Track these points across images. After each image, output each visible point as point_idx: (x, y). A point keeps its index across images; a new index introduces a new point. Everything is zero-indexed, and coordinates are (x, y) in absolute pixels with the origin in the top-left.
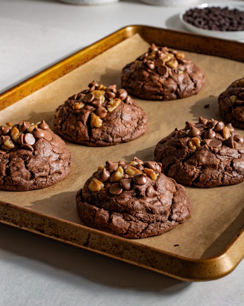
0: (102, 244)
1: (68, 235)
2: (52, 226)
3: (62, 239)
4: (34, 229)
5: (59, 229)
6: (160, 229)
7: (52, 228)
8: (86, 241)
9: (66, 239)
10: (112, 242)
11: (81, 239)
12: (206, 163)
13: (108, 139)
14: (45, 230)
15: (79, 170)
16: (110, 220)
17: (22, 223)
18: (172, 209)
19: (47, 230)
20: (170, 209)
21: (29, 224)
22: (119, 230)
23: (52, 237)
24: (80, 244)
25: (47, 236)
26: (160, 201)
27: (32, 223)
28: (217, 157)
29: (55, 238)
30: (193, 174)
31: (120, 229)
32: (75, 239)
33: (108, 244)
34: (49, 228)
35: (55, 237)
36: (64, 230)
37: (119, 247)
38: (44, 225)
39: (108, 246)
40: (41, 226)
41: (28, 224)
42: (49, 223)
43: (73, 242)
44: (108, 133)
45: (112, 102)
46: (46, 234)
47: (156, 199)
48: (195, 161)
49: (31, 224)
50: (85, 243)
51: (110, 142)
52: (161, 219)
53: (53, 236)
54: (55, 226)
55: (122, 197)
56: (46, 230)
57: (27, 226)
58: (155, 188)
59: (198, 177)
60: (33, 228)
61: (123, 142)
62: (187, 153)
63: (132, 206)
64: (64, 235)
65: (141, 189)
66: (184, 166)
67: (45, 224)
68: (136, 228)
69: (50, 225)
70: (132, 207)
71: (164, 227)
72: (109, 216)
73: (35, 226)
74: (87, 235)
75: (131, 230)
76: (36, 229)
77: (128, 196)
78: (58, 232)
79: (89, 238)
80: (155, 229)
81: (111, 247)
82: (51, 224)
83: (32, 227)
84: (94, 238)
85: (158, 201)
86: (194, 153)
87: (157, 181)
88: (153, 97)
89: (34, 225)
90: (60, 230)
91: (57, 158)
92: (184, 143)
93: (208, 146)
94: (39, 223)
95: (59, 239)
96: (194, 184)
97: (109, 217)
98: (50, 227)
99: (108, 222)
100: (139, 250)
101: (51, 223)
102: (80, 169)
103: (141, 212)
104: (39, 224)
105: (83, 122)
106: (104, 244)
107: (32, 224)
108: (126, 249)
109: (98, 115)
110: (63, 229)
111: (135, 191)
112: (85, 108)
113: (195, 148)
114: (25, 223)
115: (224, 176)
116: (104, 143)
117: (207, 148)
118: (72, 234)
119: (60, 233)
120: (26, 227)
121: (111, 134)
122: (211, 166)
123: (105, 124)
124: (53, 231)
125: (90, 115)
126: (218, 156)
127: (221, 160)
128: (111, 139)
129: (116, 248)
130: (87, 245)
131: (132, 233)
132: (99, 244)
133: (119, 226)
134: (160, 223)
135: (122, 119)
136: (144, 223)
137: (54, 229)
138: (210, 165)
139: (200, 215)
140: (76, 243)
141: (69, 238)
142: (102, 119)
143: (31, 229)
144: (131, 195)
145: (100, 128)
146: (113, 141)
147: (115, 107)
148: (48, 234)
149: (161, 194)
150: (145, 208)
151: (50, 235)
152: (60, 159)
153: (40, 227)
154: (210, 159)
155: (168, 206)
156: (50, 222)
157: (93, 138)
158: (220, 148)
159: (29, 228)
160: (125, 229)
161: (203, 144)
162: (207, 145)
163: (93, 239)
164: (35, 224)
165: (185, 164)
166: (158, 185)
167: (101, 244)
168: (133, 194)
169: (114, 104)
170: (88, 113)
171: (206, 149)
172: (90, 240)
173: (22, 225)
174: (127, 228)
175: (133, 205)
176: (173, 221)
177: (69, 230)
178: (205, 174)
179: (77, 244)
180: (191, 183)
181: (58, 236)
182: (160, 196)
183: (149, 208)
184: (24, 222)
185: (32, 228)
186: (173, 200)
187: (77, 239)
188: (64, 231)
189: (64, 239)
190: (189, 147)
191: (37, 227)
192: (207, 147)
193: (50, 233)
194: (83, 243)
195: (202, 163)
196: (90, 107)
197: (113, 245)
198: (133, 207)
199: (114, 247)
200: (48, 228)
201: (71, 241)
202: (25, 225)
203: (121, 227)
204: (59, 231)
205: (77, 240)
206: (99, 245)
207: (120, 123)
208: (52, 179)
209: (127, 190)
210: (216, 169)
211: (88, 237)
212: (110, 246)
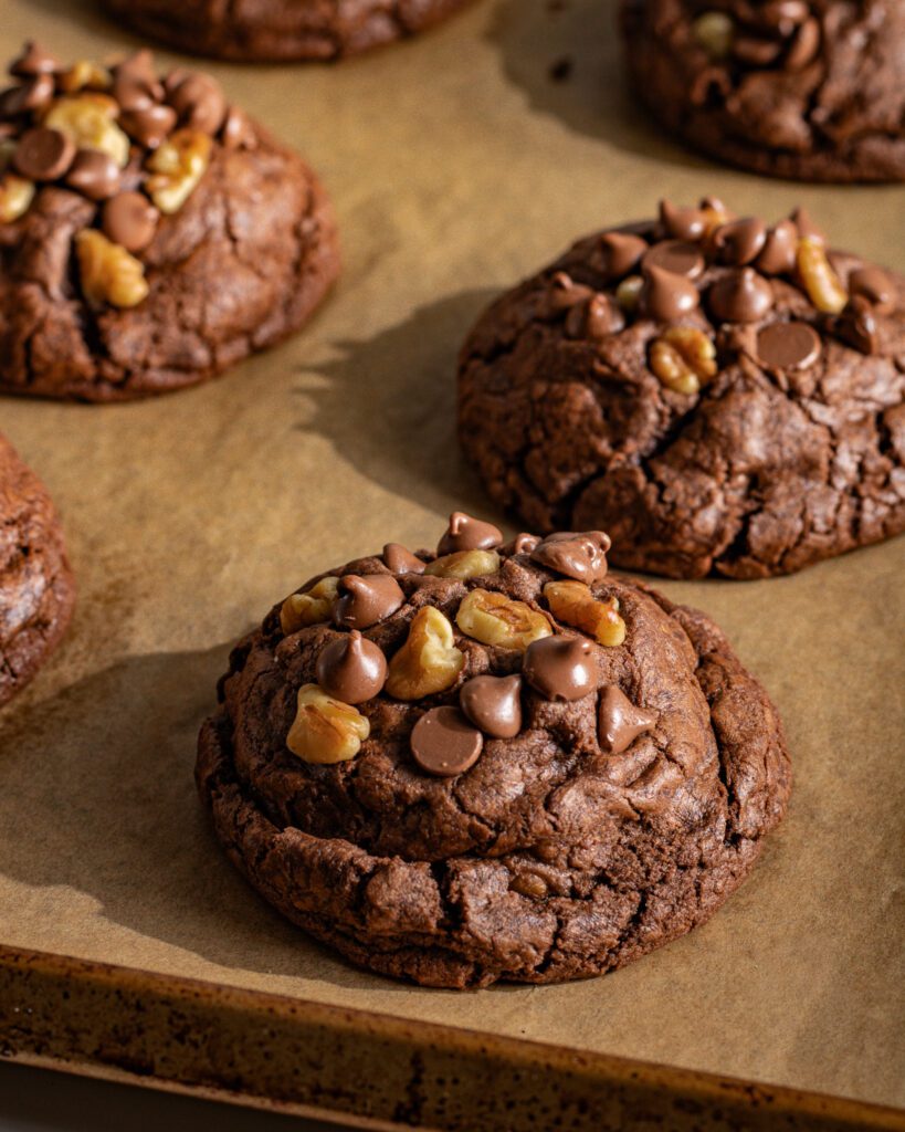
0: (501, 1105)
1: (296, 1072)
2: (193, 1036)
3: (260, 1094)
4: (89, 1057)
5: (236, 1048)
6: (698, 905)
7: (195, 1044)
8: (404, 1098)
9: (284, 1098)
10: (555, 1088)
11: (372, 1087)
12: (769, 456)
13: (188, 355)
14: (152, 1062)
15: (108, 571)
16: (455, 913)
17: (14, 1031)
18: (733, 784)
19: (164, 1060)
20: (724, 788)
21: (54, 1032)
22: (507, 957)
23: (201, 1092)
24: (370, 1116)
25: (170, 1087)
26: (671, 759)
27: (68, 1030)
28: (811, 419)
29: (222, 1096)
30: (718, 524)
31: (514, 952)
32: (336, 1093)
33: (535, 1100)
34: (175, 1043)
35: (219, 1088)
36: (266, 1048)
37: (599, 1108)
38: (140, 1032)
39: (537, 1113)
40: (126, 1041)
41: (48, 1033)
42: (170, 1022)
43: (328, 1107)
44: (184, 327)
45: (168, 157)
46: (163, 1078)
47: (647, 753)
48: (713, 454)
49: (65, 1035)
50: (400, 1106)
51: (200, 370)
52: (696, 854)
53: (208, 1086)
54: (210, 1031)
55: (488, 781)
56: (157, 1059)
57: (46, 1044)
58: (632, 690)
59: (743, 534)
60: (82, 1052)
61: (257, 351)
62: (660, 413)
63: (550, 822)
64: (268, 1079)
65: (578, 720)
66: (662, 487)
67: (151, 1028)
68: (591, 930)
69: (176, 1031)
70: (553, 824)
71: (715, 892)
72: (437, 892)
73: (90, 1043)
74: (407, 1063)
75: (570, 944)
76: (100, 1057)
77: (518, 771)
78: (231, 1064)
79: (417, 1080)
80: (678, 914)
81: (554, 1114)
82: (182, 1023)
83: (73, 1050)
84: (449, 1079)
85: (664, 763)
86: (692, 414)
87: (629, 649)
88: (290, 47)
89: (84, 1037)
90: (242, 1053)
91: (13, 550)
92: (629, 362)
93: (760, 368)
94: (110, 1026)
95: (244, 1100)
96: (720, 566)
97: (439, 898)
98: (180, 1038)
99: (440, 924)
100: (717, 1116)
101: (182, 1017)
102: (112, 563)
103: (598, 838)
104: (115, 1030)
105: (45, 287)
106: (510, 1105)
107: (74, 1033)
108: (638, 1118)
109: (112, 237)
110: (261, 1044)
111: (547, 735)
112: (36, 206)
113: (692, 382)
114: (29, 1032)
115: (859, 508)
116: (171, 378)
117: (756, 382)
118: (316, 1066)
119: (244, 1068)
120: (38, 1051)
121: (199, 331)
122: (791, 467)
123: (157, 281)
124: (205, 1062)
125: (74, 245)
126: (816, 409)
127: (830, 428)
128: (201, 355)
129: (585, 1118)
130: (413, 1118)
131: (574, 958)
132: (481, 1103)
133: (506, 940)
134: (695, 872)
135: (234, 240)
136: (623, 898)
137: (203, 1048)
138: (789, 465)
139: (831, 759)
140: (347, 1110)
141: (304, 1090)
142: (137, 254)
143: (68, 1060)
144: (532, 759)
145: (139, 308)
146: (213, 362)
147: (188, 184)
148: (174, 1079)
149: (661, 719)
150: (611, 813)
151: (187, 1083)
152: (26, 550)
153: (119, 1046)
154: (780, 435)
155: (707, 770)
156: (174, 1013)
157: (116, 364)
158: (819, 370)
159: (57, 1056)
160: (536, 948)
161: (729, 355)
162: (751, 360)
163: (441, 1082)
164: (89, 1033)
165: (664, 473)
166: (640, 671)
167: (493, 1105)
168: (541, 752)
169: (184, 168)
170: (62, 235)
171: (750, 383)
172: (427, 1089)
173: (10, 1041)
174: (547, 940)
175: (556, 815)
176: (744, 842)
177: (297, 1050)
178: (775, 516)
179: (356, 1113)
180: (706, 563)
181: (236, 1085)
182: (665, 732)
183: (630, 809)
184: (24, 1025)
185: (76, 1055)
186: (716, 728)
187: (350, 1088)
188: (267, 1055)
189: (274, 1099)
190: (664, 383)
191: (101, 1046)
192: (757, 375)
193: (184, 1072)
194: (391, 1109)
195: (747, 461)
196: (64, 204)
197: (564, 1106)
198: (559, 824)
199: (573, 1111)
200: (168, 1044)
201: (314, 1102)
202: (32, 1041)
203: (517, 942)
204: (238, 1058)
205: (352, 1097)
206: (485, 1108)
207: (229, 262)
208: (12, 670)
209: (508, 741)
210: (816, 478)
211: (410, 1075)
212: (545, 1110)
